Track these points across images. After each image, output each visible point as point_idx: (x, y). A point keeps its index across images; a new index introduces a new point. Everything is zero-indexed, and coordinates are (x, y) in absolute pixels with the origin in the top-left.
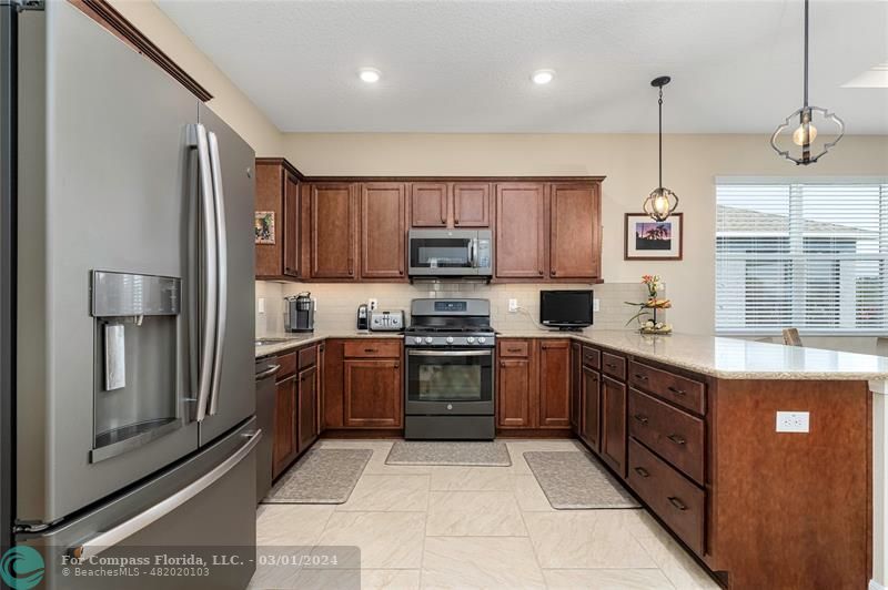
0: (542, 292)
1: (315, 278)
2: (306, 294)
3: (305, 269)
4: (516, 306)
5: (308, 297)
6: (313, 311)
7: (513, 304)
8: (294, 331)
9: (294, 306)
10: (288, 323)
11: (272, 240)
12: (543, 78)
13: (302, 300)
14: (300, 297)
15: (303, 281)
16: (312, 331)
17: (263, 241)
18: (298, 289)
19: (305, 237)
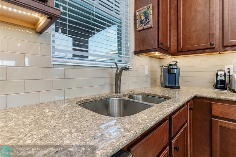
1: (180, 52)
2: (174, 63)
3: (174, 46)
5: (176, 65)
6: (179, 75)
8: (166, 87)
9: (167, 70)
10: (163, 81)
11: (151, 24)
13: (171, 67)
14: (170, 65)
15: (173, 54)
16: (179, 87)
17: (145, 27)
18: (169, 60)
19: (174, 26)
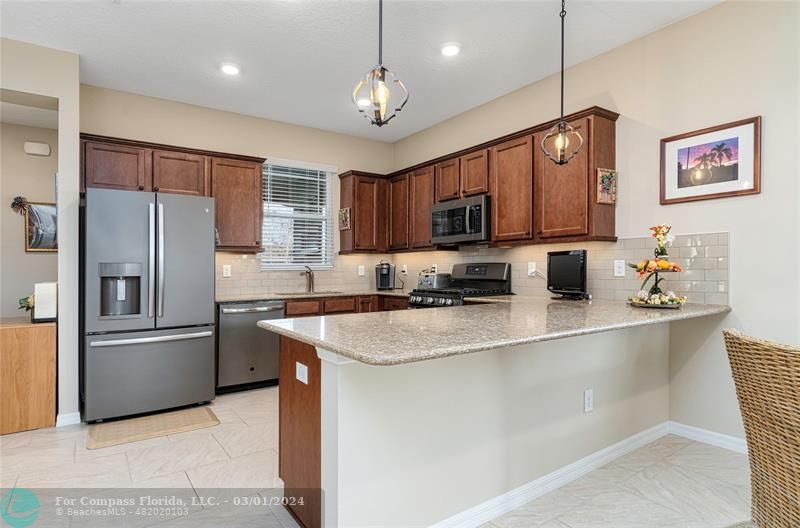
0: (551, 254)
4: (533, 270)
7: (532, 268)
12: (450, 51)
